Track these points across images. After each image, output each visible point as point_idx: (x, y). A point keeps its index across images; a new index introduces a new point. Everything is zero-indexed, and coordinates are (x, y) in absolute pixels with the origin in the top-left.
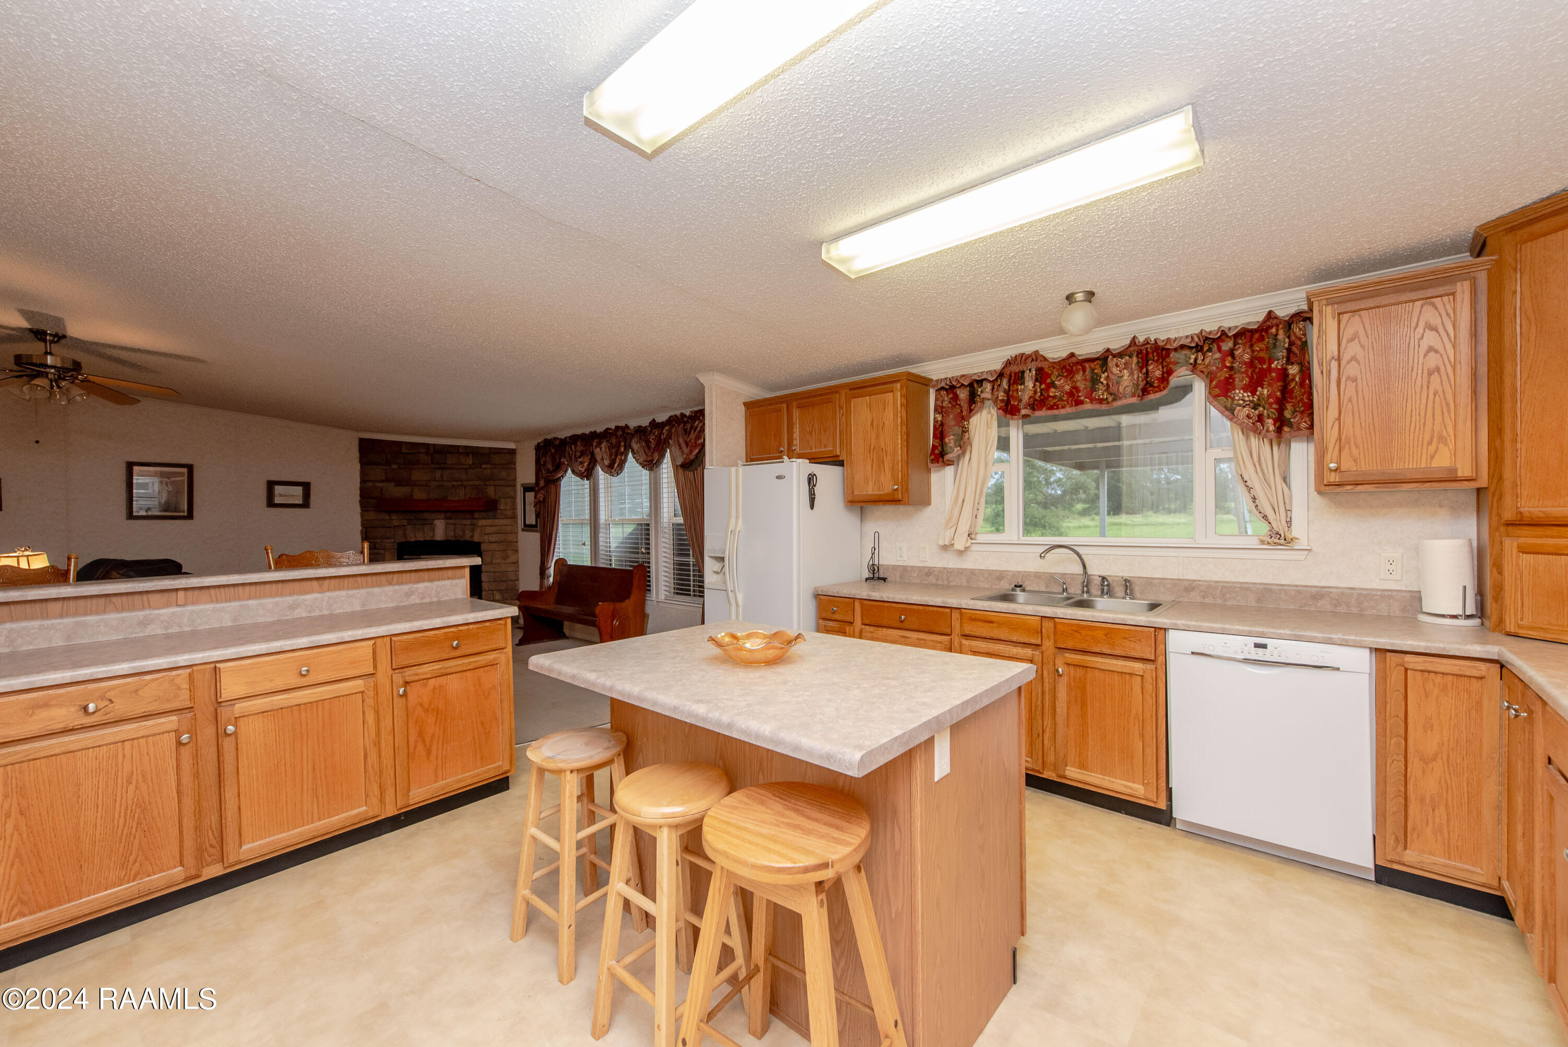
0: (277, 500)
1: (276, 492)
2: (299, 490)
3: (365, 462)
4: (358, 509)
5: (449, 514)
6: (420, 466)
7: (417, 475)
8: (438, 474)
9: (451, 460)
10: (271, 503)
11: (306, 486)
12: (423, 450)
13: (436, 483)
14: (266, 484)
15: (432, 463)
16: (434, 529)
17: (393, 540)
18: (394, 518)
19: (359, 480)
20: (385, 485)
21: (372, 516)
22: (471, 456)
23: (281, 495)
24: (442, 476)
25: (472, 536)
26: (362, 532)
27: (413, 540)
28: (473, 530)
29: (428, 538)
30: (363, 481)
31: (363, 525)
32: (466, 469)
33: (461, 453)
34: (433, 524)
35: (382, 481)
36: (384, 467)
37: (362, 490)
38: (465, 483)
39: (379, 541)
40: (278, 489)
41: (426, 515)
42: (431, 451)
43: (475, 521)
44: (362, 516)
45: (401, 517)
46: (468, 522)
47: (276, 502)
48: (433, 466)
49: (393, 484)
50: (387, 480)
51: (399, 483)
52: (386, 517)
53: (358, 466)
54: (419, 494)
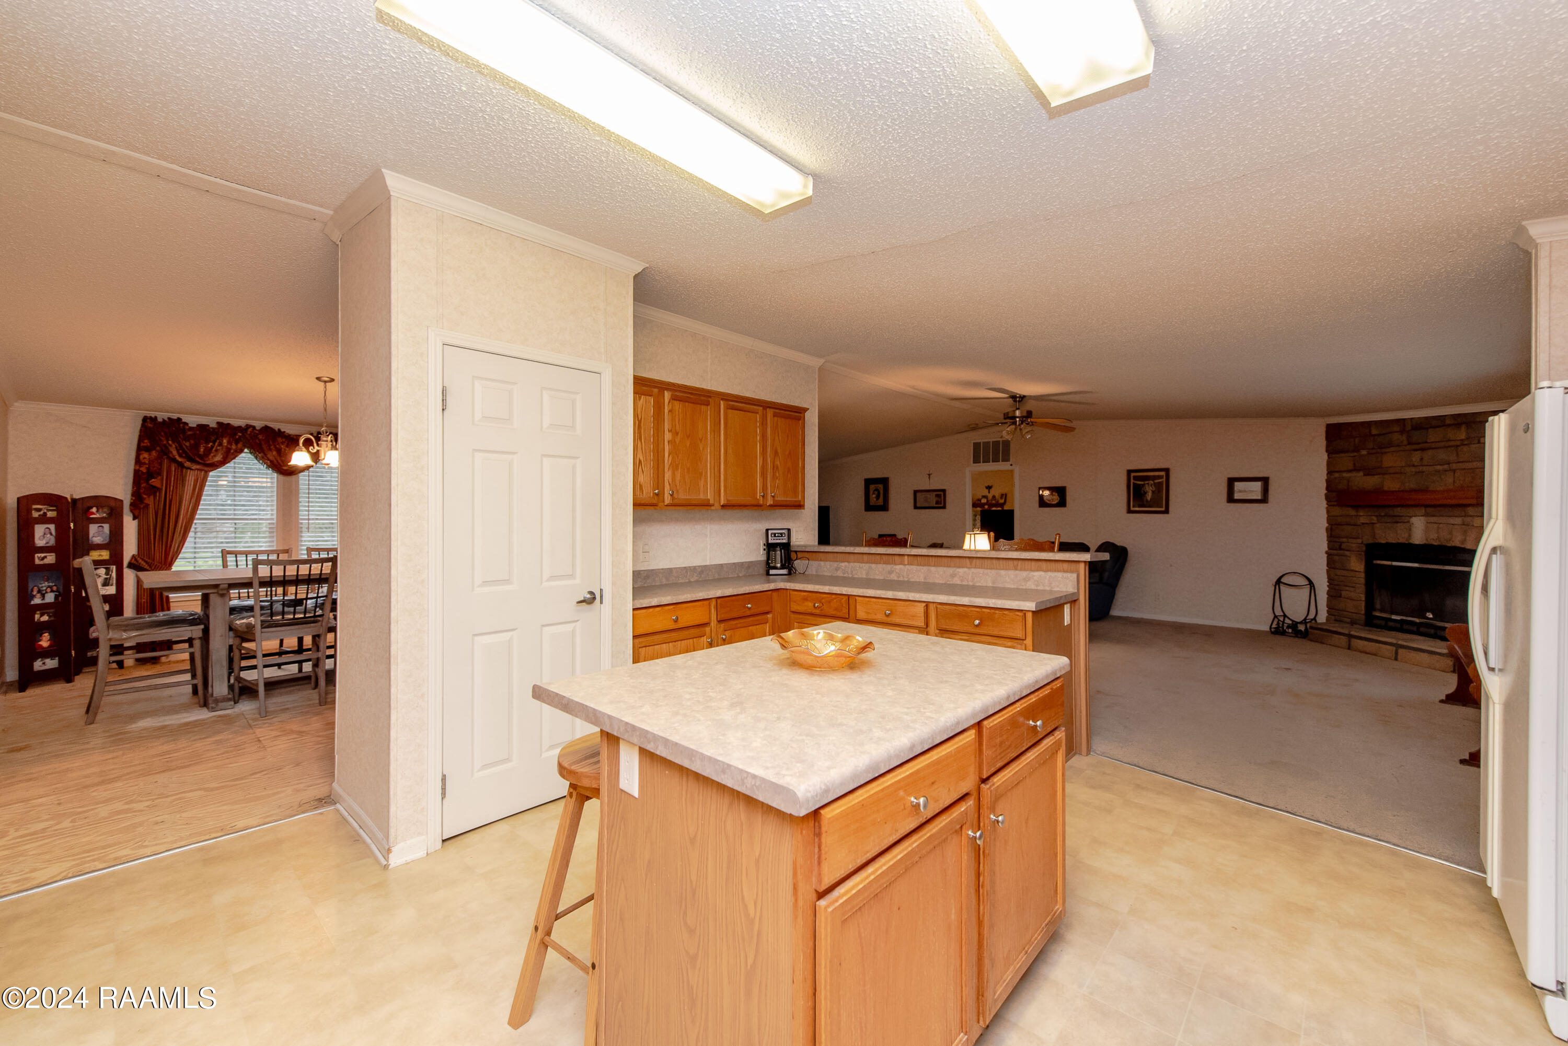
0: (1237, 496)
1: (1236, 488)
2: (1258, 486)
3: (1332, 450)
4: (1324, 504)
5: (1430, 510)
6: (1392, 449)
7: (1390, 460)
8: (1416, 457)
9: (1434, 436)
10: (1231, 499)
11: (1265, 481)
12: (1396, 428)
13: (1413, 469)
14: (1226, 482)
15: (1409, 444)
16: (1410, 530)
17: (1359, 541)
18: (1361, 514)
19: (1325, 472)
20: (1354, 474)
21: (1337, 511)
22: (1463, 427)
23: (1240, 491)
24: (1422, 459)
25: (1463, 541)
26: (1327, 529)
27: (1383, 542)
28: (1465, 533)
29: (1402, 541)
30: (1330, 473)
31: (1328, 521)
32: (1458, 446)
33: (1449, 425)
34: (1408, 522)
35: (1350, 471)
36: (1352, 455)
37: (1329, 483)
38: (1454, 466)
39: (1344, 540)
40: (1238, 486)
41: (1399, 511)
42: (1409, 428)
43: (1468, 519)
44: (1328, 512)
45: (1370, 514)
46: (1458, 521)
47: (1236, 498)
48: (1408, 447)
49: (1361, 473)
50: (1355, 469)
51: (1368, 472)
52: (1352, 512)
53: (1325, 456)
54: (1391, 484)
